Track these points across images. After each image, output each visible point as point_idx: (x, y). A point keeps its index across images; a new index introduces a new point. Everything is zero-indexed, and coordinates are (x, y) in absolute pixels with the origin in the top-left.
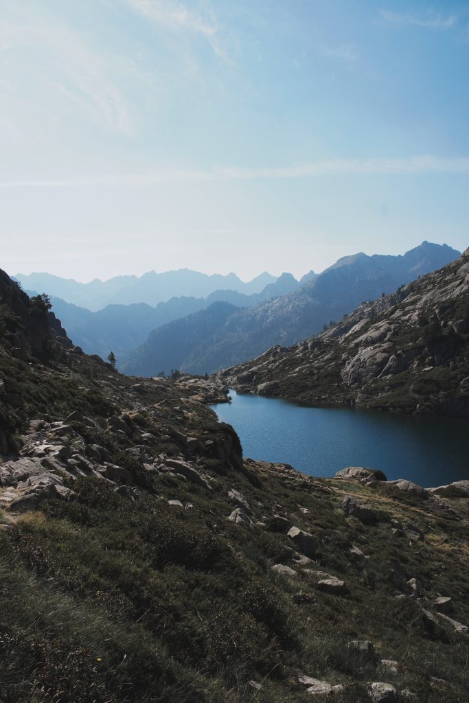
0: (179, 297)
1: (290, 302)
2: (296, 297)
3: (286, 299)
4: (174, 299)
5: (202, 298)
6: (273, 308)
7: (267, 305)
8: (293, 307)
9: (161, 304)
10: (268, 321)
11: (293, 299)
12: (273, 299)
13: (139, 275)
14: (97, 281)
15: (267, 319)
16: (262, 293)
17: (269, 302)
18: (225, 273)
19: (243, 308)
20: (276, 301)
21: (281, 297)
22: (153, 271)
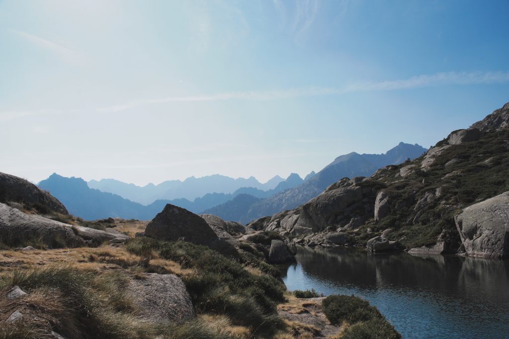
0: (212, 193)
1: (299, 192)
2: (304, 188)
3: (296, 190)
4: (208, 195)
5: (230, 194)
6: (287, 198)
7: (281, 195)
8: (302, 196)
9: (198, 199)
10: (283, 208)
11: (302, 190)
12: (286, 191)
13: (182, 180)
14: (151, 185)
15: (282, 207)
16: (276, 188)
17: (283, 193)
18: (247, 177)
19: (262, 199)
20: (288, 192)
21: (292, 189)
22: (193, 176)
